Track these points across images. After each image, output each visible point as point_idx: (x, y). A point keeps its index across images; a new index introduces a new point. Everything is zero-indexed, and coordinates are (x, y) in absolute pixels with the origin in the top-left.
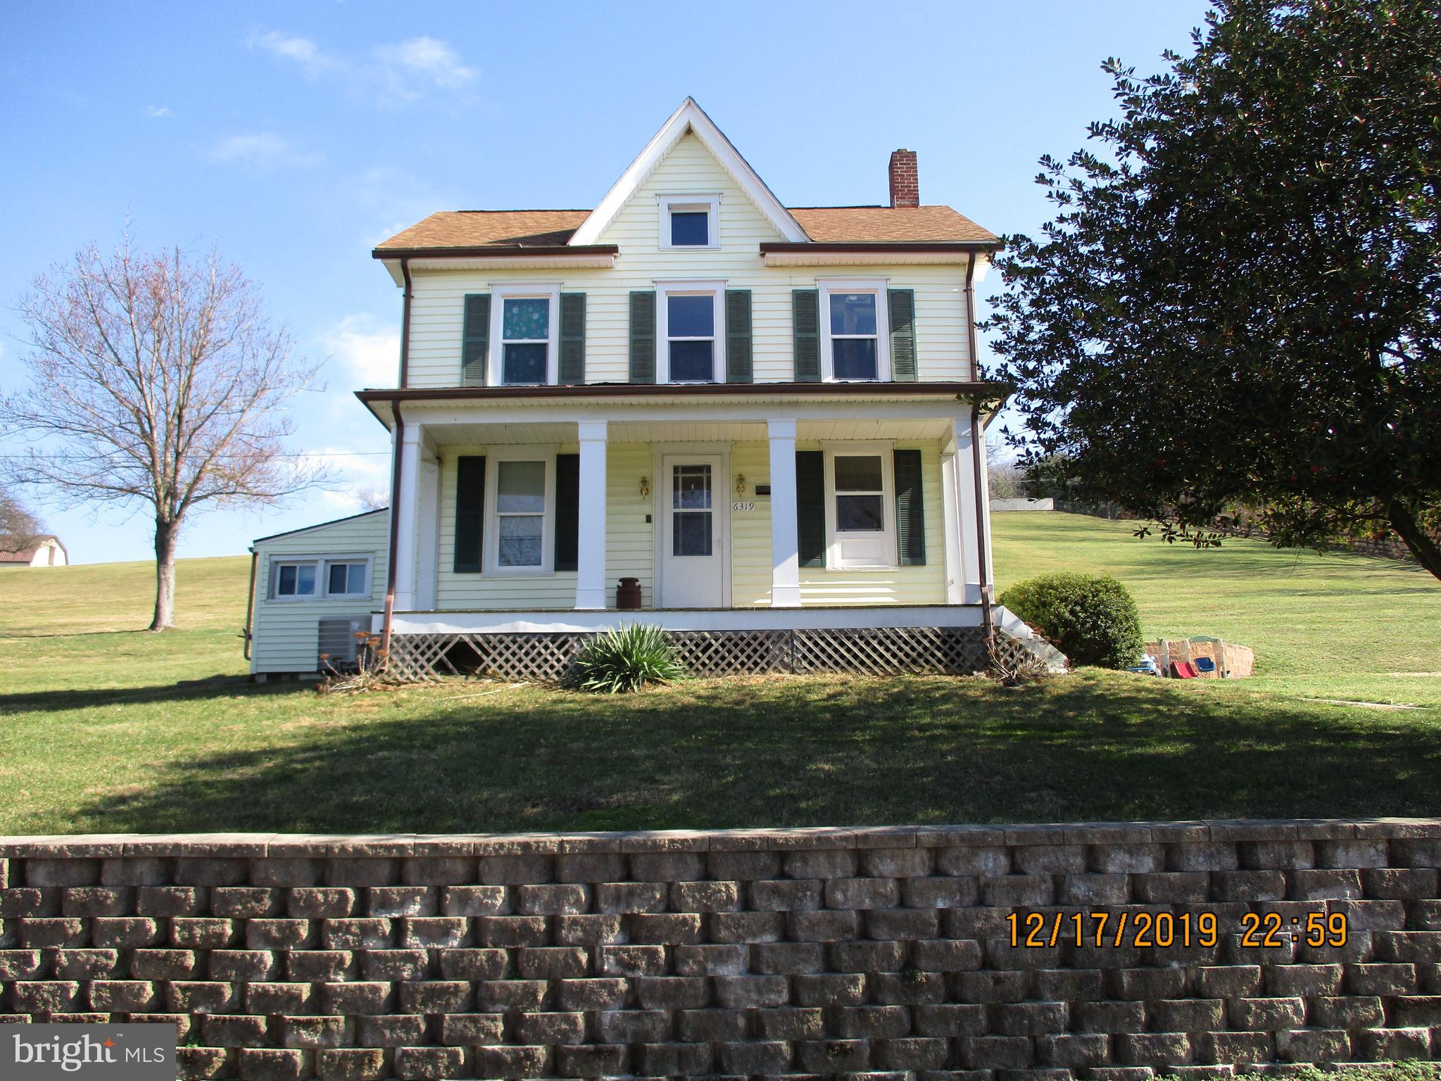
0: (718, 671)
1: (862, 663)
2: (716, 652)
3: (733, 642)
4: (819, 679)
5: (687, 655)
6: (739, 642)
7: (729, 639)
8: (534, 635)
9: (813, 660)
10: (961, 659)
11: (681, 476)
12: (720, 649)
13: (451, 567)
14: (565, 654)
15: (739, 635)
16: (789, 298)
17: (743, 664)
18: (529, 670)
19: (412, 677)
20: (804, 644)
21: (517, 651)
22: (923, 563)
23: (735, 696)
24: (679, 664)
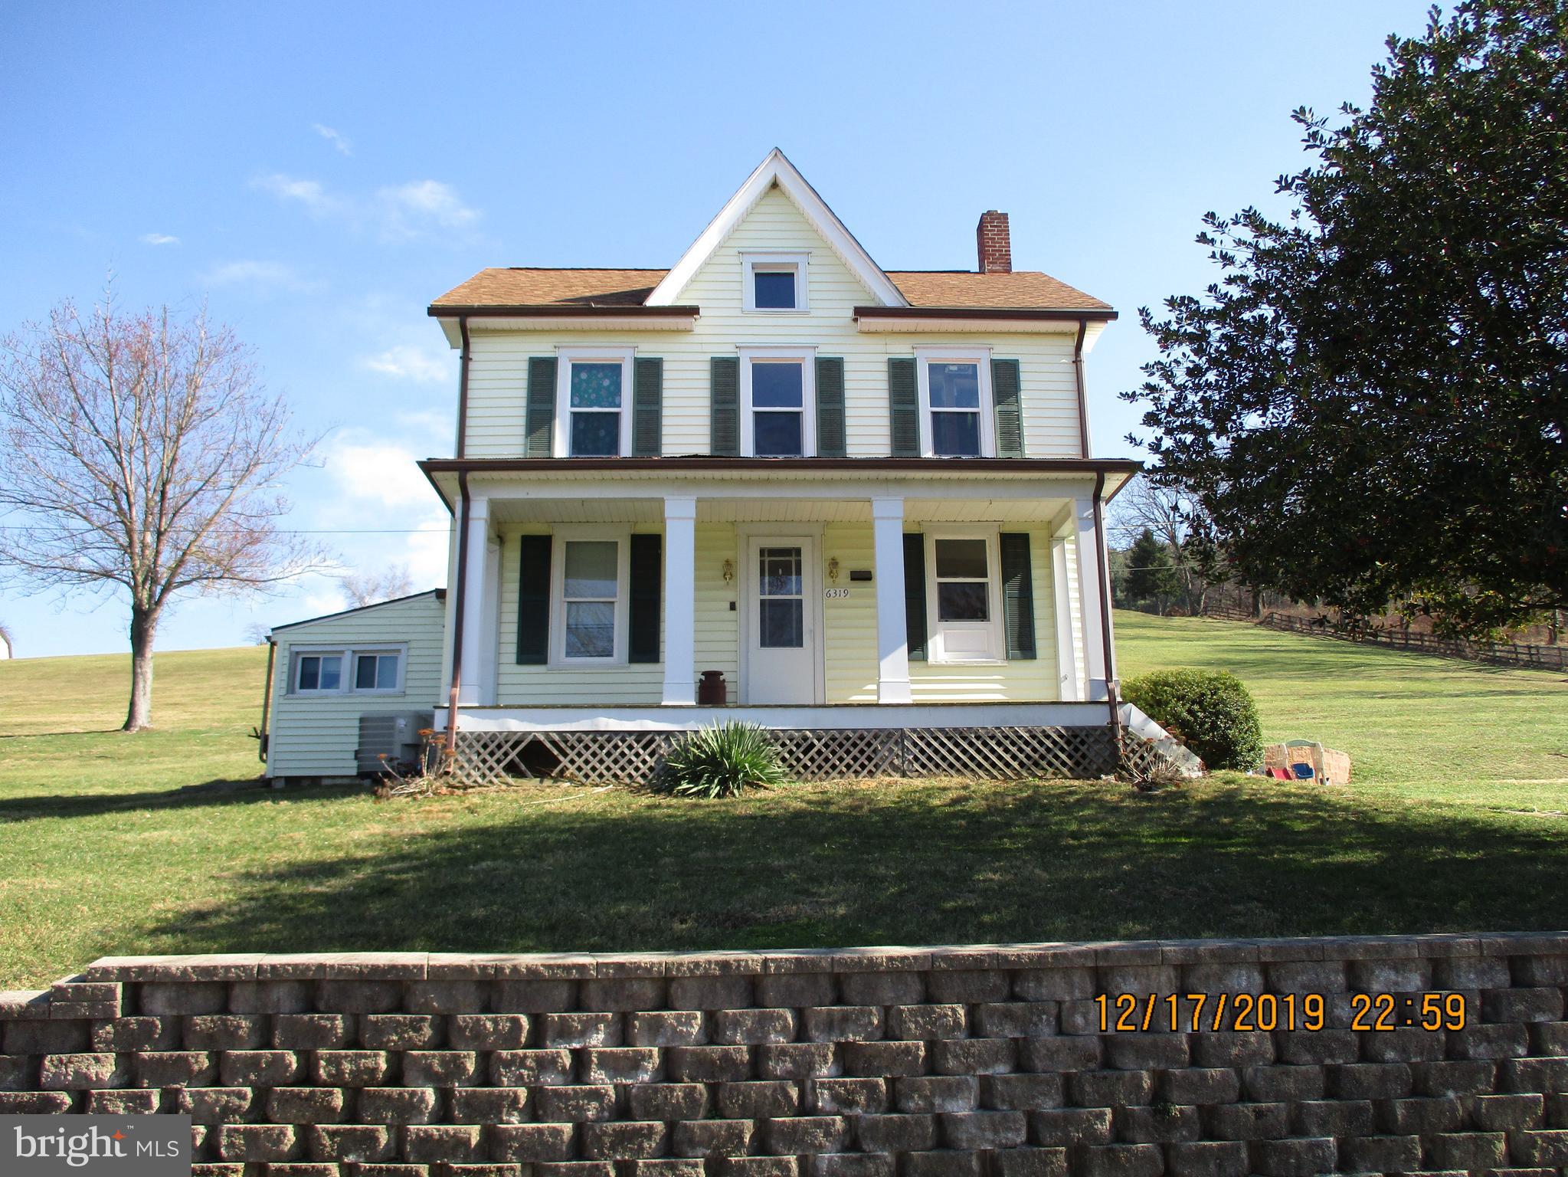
0: (822, 774)
1: (980, 766)
2: (819, 753)
3: (837, 742)
4: (933, 782)
5: (787, 756)
6: (844, 742)
7: (834, 739)
8: (616, 733)
9: (926, 762)
10: (1087, 761)
11: (767, 559)
12: (824, 750)
13: (513, 658)
14: (651, 755)
15: (844, 734)
16: (884, 367)
17: (848, 766)
18: (612, 772)
19: (480, 780)
20: (915, 745)
21: (598, 751)
22: (1033, 657)
23: (848, 801)
24: (777, 768)
